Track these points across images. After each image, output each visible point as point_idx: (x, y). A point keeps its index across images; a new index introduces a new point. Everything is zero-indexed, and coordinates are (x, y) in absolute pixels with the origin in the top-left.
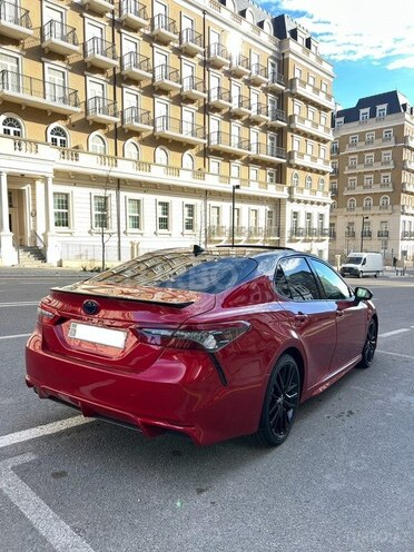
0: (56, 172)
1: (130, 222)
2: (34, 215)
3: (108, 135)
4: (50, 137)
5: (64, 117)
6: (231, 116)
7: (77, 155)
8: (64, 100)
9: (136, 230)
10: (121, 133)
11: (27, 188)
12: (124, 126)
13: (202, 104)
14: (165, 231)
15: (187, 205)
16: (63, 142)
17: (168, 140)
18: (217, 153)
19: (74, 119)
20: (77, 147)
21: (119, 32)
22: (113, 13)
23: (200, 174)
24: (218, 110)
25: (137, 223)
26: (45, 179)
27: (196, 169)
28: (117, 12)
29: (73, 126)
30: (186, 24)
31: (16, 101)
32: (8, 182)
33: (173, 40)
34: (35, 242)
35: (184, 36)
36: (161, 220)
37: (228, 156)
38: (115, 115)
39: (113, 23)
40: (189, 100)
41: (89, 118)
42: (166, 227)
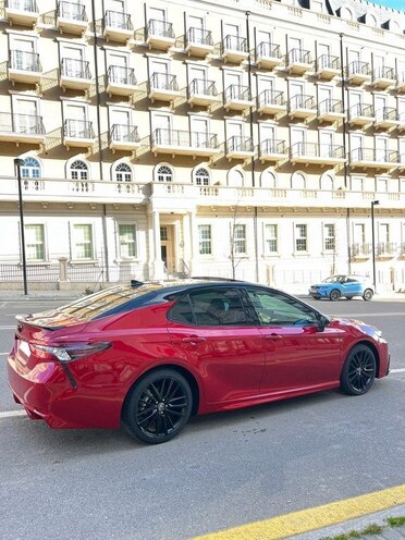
0: (200, 208)
1: (267, 245)
2: (182, 245)
3: (246, 169)
4: (195, 177)
5: (207, 159)
6: (374, 130)
7: (216, 191)
8: (207, 144)
9: (274, 253)
10: (258, 165)
11: (177, 223)
12: (261, 158)
13: (341, 124)
14: (304, 252)
15: (326, 225)
16: (206, 181)
17: (304, 164)
18: (359, 170)
19: (216, 159)
20: (218, 184)
21: (255, 75)
22: (249, 59)
23: (340, 192)
24: (360, 127)
25: (274, 246)
26: (190, 214)
27: (336, 188)
28: (252, 58)
29: (215, 166)
30: (322, 51)
31: (167, 152)
32: (161, 220)
33: (309, 69)
34: (183, 269)
35: (320, 63)
36: (299, 241)
37: (373, 172)
38: (252, 150)
39: (250, 68)
40: (327, 123)
41: (228, 156)
42: (305, 248)
